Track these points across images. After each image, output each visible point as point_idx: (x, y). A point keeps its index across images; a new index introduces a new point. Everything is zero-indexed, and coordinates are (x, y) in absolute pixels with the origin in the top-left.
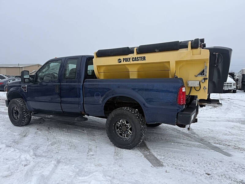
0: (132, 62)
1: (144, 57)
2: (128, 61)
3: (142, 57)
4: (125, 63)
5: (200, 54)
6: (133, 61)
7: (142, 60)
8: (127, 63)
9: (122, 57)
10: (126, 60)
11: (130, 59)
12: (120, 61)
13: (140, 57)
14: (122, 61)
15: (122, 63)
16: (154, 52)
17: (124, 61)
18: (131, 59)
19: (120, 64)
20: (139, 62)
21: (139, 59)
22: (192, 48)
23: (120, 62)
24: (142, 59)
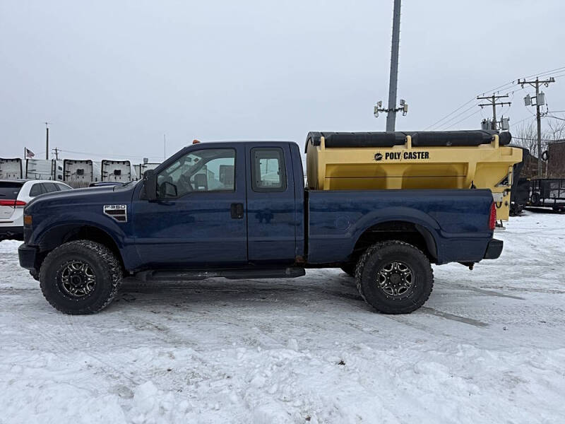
0: (404, 161)
1: (427, 154)
2: (396, 158)
3: (422, 153)
4: (389, 160)
5: (511, 154)
6: (405, 158)
7: (422, 158)
8: (394, 161)
9: (383, 151)
10: (392, 156)
11: (399, 154)
12: (378, 157)
13: (419, 153)
14: (384, 157)
15: (384, 161)
16: (443, 145)
17: (389, 158)
18: (402, 155)
19: (378, 162)
20: (417, 161)
21: (417, 155)
22: (501, 144)
23: (380, 159)
24: (422, 155)
